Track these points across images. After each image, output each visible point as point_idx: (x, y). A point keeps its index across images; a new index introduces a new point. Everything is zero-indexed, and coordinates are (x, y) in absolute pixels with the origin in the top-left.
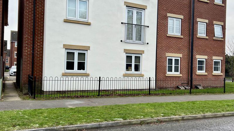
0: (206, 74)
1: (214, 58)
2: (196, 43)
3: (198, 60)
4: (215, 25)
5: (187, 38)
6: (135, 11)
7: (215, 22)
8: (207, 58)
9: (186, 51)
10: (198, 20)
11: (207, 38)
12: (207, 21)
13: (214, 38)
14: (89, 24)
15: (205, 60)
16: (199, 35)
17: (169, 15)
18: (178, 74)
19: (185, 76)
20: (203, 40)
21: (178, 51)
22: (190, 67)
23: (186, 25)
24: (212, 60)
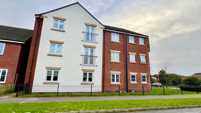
0: (137, 83)
1: (141, 74)
2: (129, 66)
3: (131, 75)
4: (140, 56)
5: (123, 63)
6: (89, 49)
7: (140, 54)
8: (137, 74)
9: (123, 70)
10: (130, 53)
11: (136, 62)
12: (135, 54)
13: (141, 63)
14: (61, 56)
15: (136, 75)
16: (131, 61)
17: (111, 51)
18: (118, 83)
19: (123, 84)
20: (134, 64)
21: (118, 70)
22: (126, 79)
23: (122, 56)
24: (141, 75)
